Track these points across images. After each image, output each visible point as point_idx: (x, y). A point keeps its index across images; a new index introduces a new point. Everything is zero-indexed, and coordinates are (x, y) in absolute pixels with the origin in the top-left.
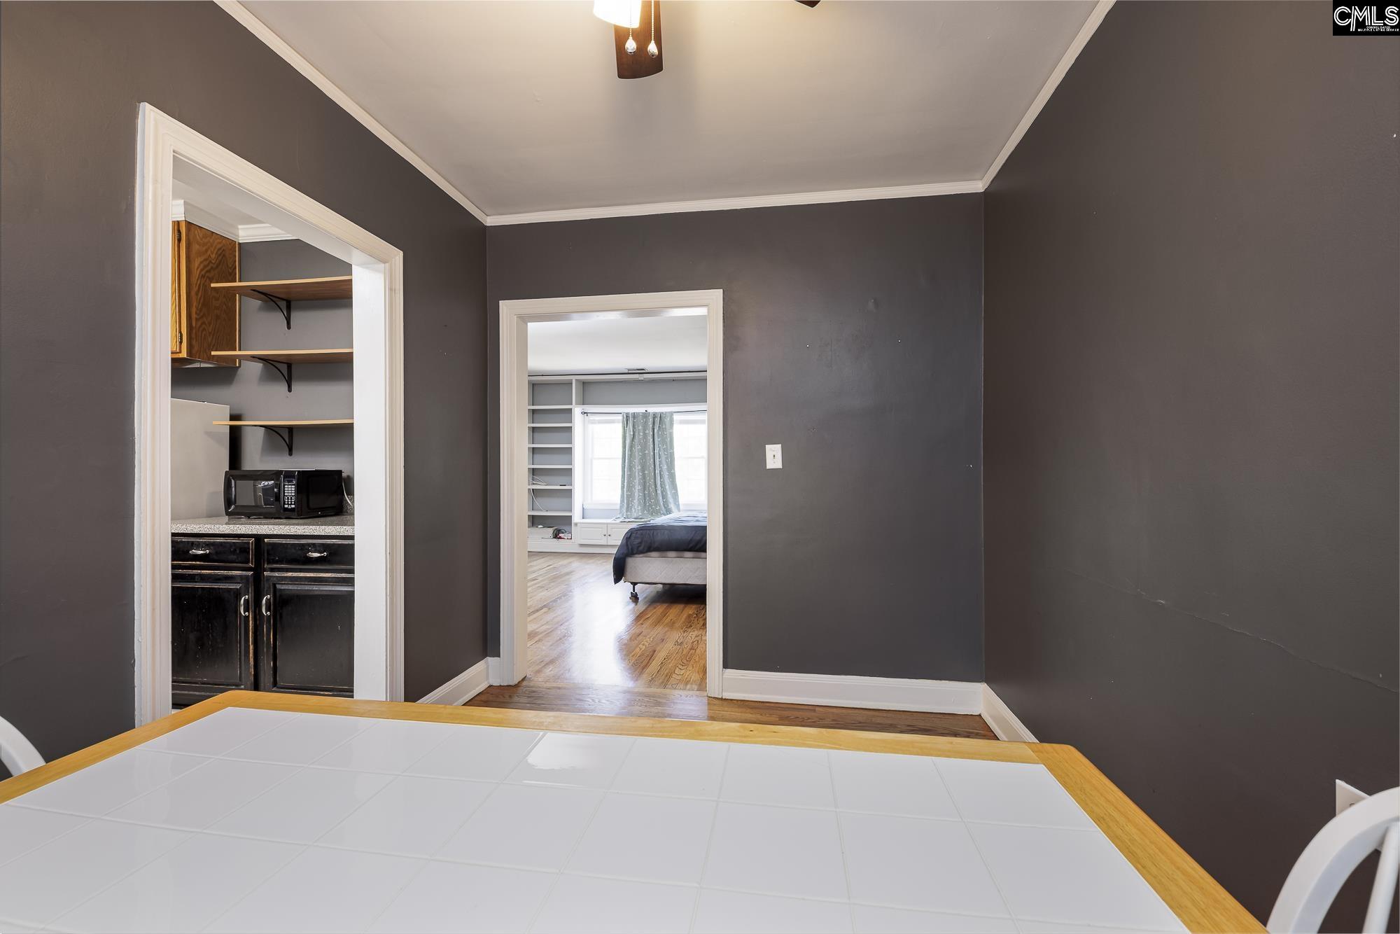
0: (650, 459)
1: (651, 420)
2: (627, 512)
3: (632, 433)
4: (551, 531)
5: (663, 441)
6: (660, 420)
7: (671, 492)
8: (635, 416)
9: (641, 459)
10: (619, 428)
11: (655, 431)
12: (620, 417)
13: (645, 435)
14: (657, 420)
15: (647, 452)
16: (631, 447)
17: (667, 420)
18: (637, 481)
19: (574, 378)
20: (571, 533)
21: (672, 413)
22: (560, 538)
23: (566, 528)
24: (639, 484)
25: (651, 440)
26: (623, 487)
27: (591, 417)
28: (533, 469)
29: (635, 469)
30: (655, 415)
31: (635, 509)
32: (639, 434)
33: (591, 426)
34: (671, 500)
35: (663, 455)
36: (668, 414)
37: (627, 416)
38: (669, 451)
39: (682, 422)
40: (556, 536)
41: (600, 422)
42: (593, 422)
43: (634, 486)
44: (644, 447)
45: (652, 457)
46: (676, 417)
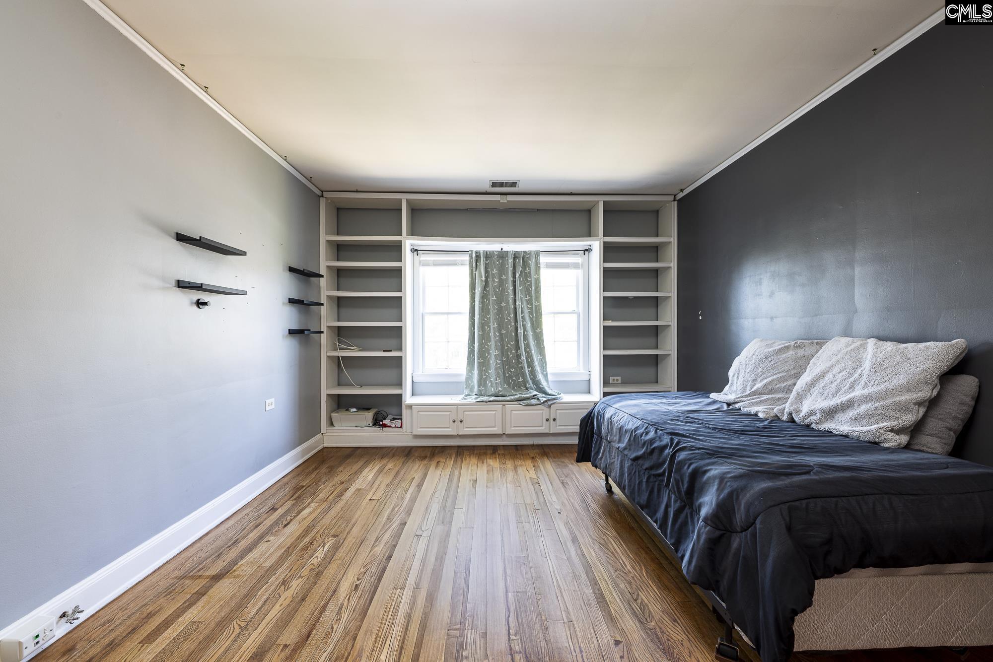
0: (509, 314)
1: (511, 261)
2: (479, 386)
3: (484, 279)
4: (369, 415)
5: (527, 291)
6: (523, 260)
7: (537, 358)
8: (488, 255)
9: (498, 314)
10: (466, 270)
11: (517, 275)
12: (466, 258)
13: (502, 283)
14: (520, 263)
15: (503, 304)
16: (484, 296)
17: (532, 262)
18: (492, 343)
19: (404, 197)
20: (401, 419)
21: (538, 253)
22: (385, 426)
23: (393, 410)
24: (496, 348)
25: (511, 288)
26: (471, 352)
27: (424, 257)
28: (339, 327)
29: (489, 327)
30: (516, 256)
31: (491, 381)
32: (493, 281)
33: (423, 270)
34: (538, 368)
35: (526, 308)
36: (533, 253)
37: (477, 256)
38: (534, 304)
39: (550, 266)
40: (378, 422)
41: (436, 264)
42: (426, 264)
43: (488, 351)
44: (501, 297)
45: (512, 311)
46: (543, 259)
